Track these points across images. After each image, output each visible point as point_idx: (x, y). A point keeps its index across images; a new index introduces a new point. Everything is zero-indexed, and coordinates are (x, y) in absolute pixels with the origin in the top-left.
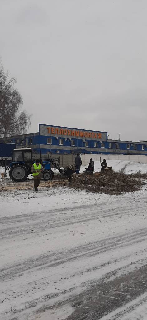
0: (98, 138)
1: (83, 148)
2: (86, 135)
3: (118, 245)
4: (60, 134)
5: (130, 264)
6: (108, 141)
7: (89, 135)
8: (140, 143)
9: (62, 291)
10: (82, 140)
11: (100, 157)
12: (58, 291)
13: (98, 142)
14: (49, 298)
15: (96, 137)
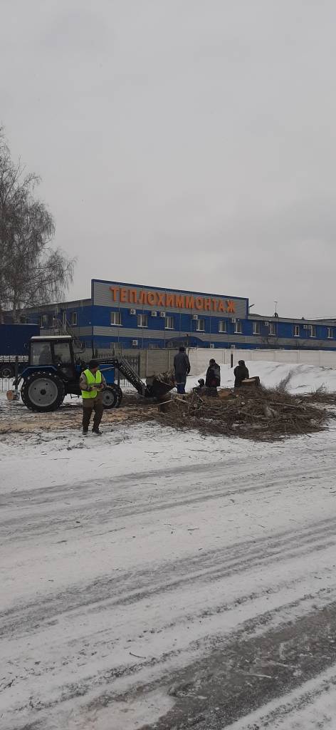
0: (226, 312)
1: (194, 335)
2: (200, 304)
3: (274, 557)
4: (141, 301)
5: (302, 599)
6: (249, 318)
7: (206, 304)
8: (324, 324)
9: (145, 660)
10: (190, 316)
11: (232, 355)
12: (137, 661)
13: (228, 321)
14: (117, 675)
15: (222, 310)
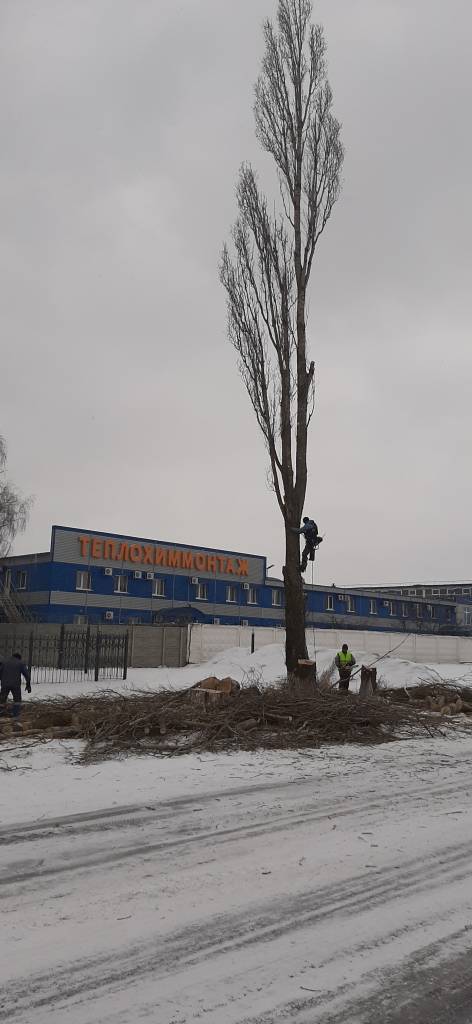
0: (237, 574)
2: (201, 563)
6: (268, 583)
7: (210, 562)
8: (366, 594)
9: (322, 993)
10: (188, 580)
11: (253, 636)
12: (310, 995)
13: (238, 588)
15: (231, 571)
